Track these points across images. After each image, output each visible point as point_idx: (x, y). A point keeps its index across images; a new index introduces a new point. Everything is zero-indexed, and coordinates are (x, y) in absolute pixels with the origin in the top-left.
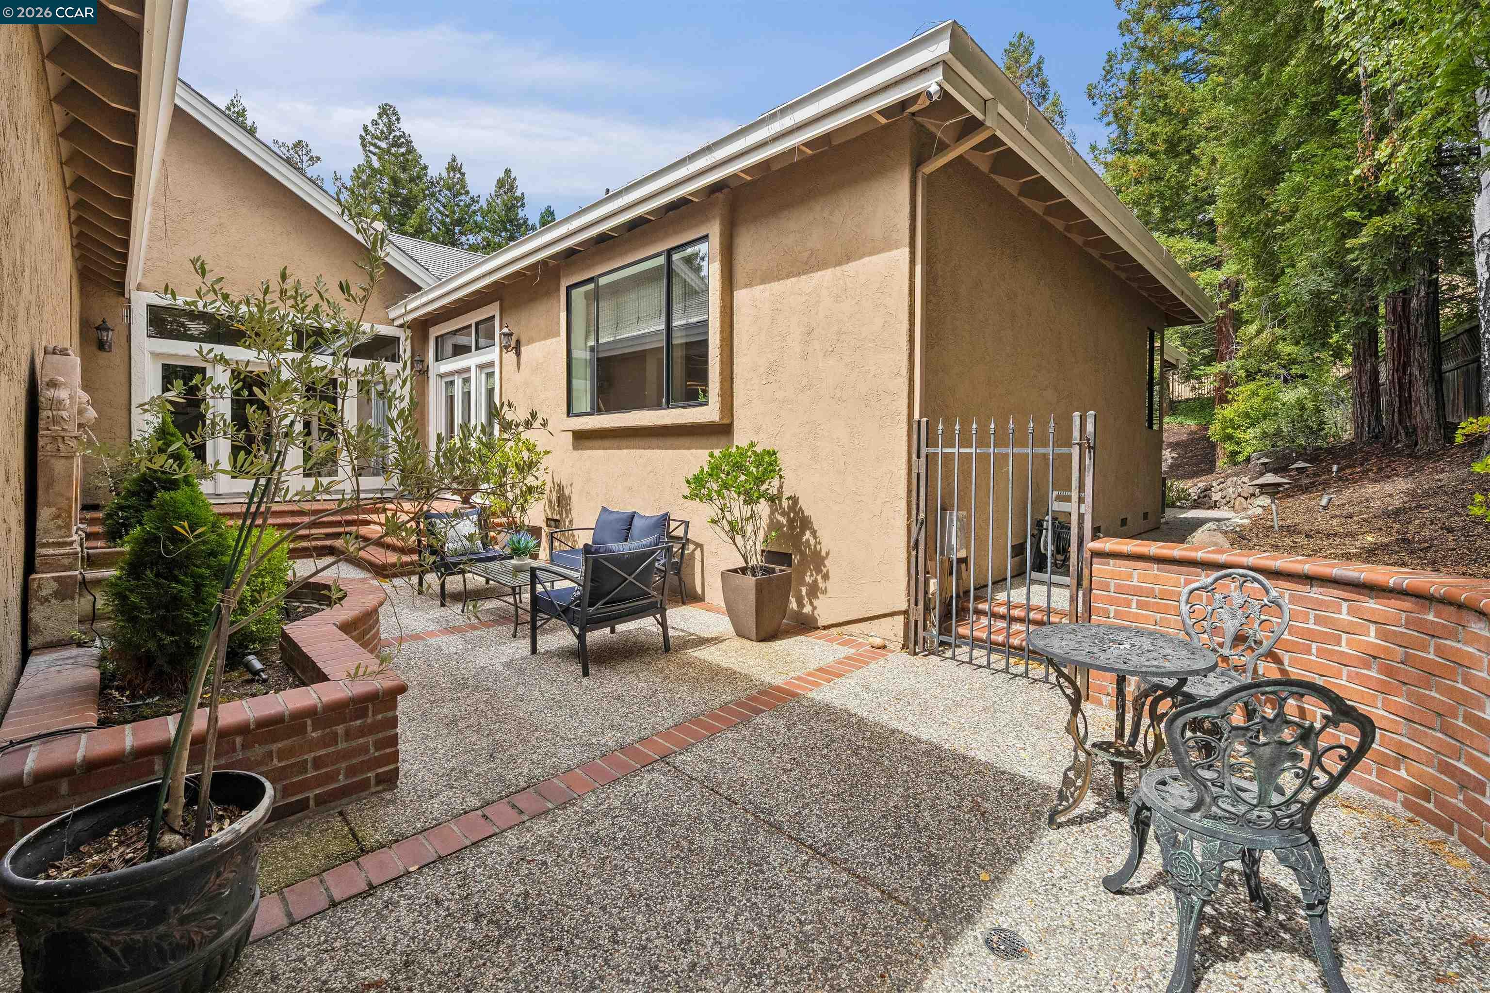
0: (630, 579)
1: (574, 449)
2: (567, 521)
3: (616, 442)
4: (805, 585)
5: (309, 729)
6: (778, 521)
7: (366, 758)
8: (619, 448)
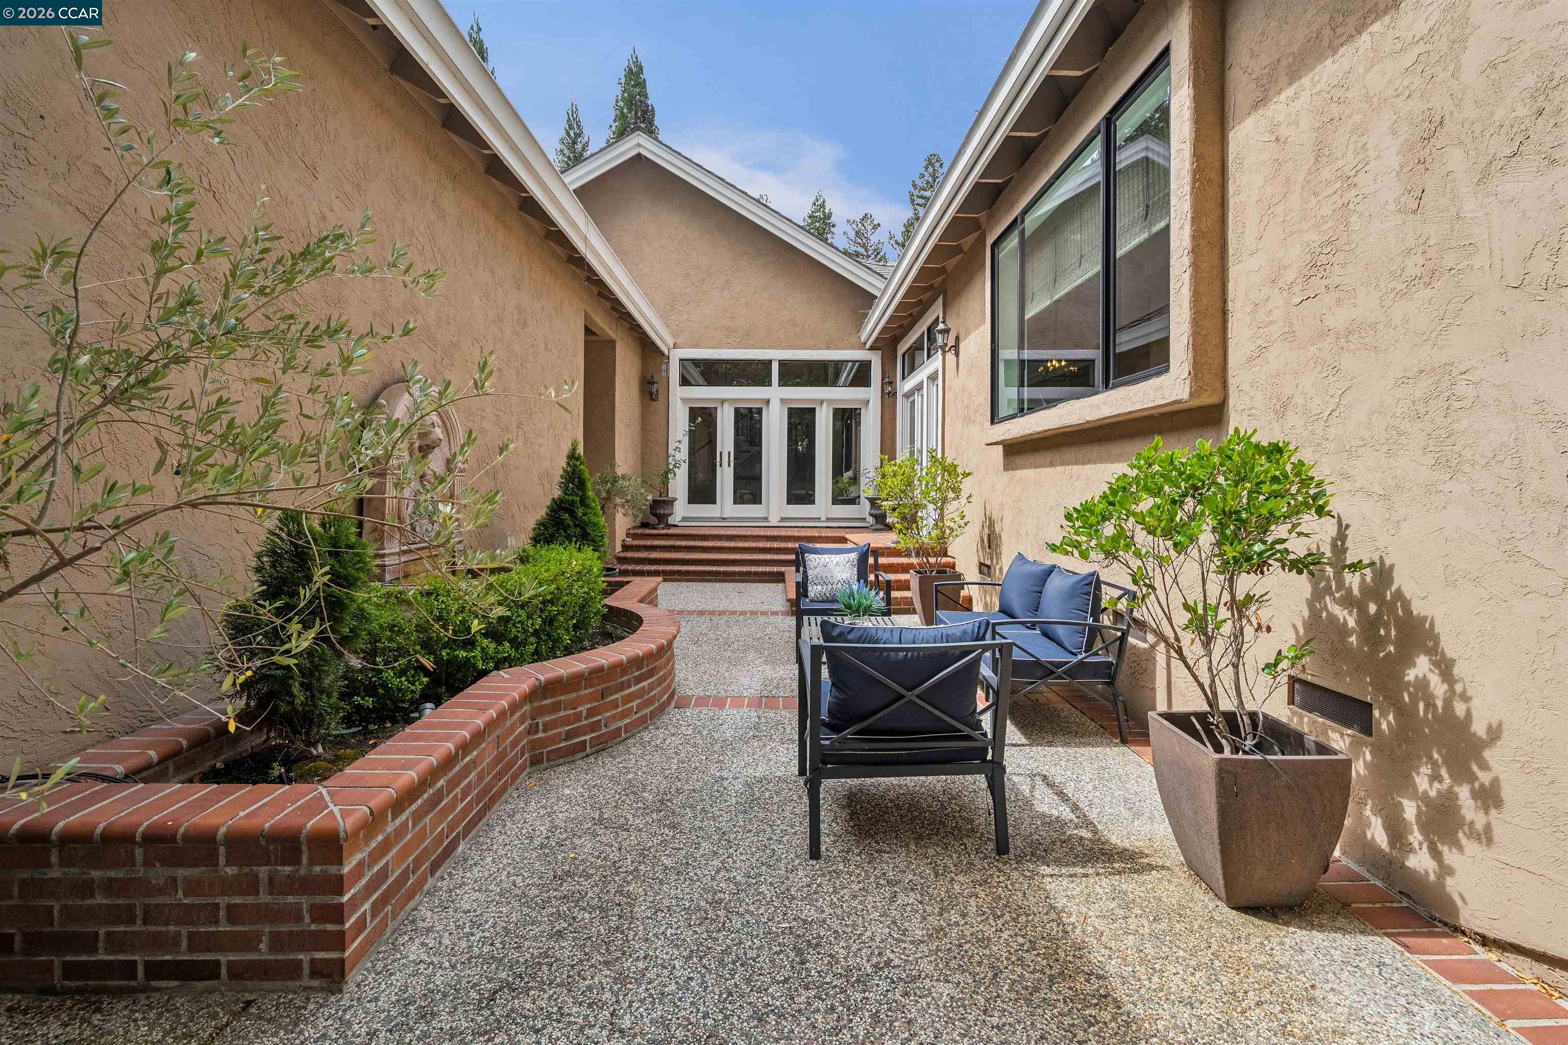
0: (910, 695)
1: (1006, 468)
2: (998, 567)
3: (1048, 456)
4: (1414, 794)
5: (222, 860)
6: (1332, 618)
7: (295, 928)
8: (1052, 464)
